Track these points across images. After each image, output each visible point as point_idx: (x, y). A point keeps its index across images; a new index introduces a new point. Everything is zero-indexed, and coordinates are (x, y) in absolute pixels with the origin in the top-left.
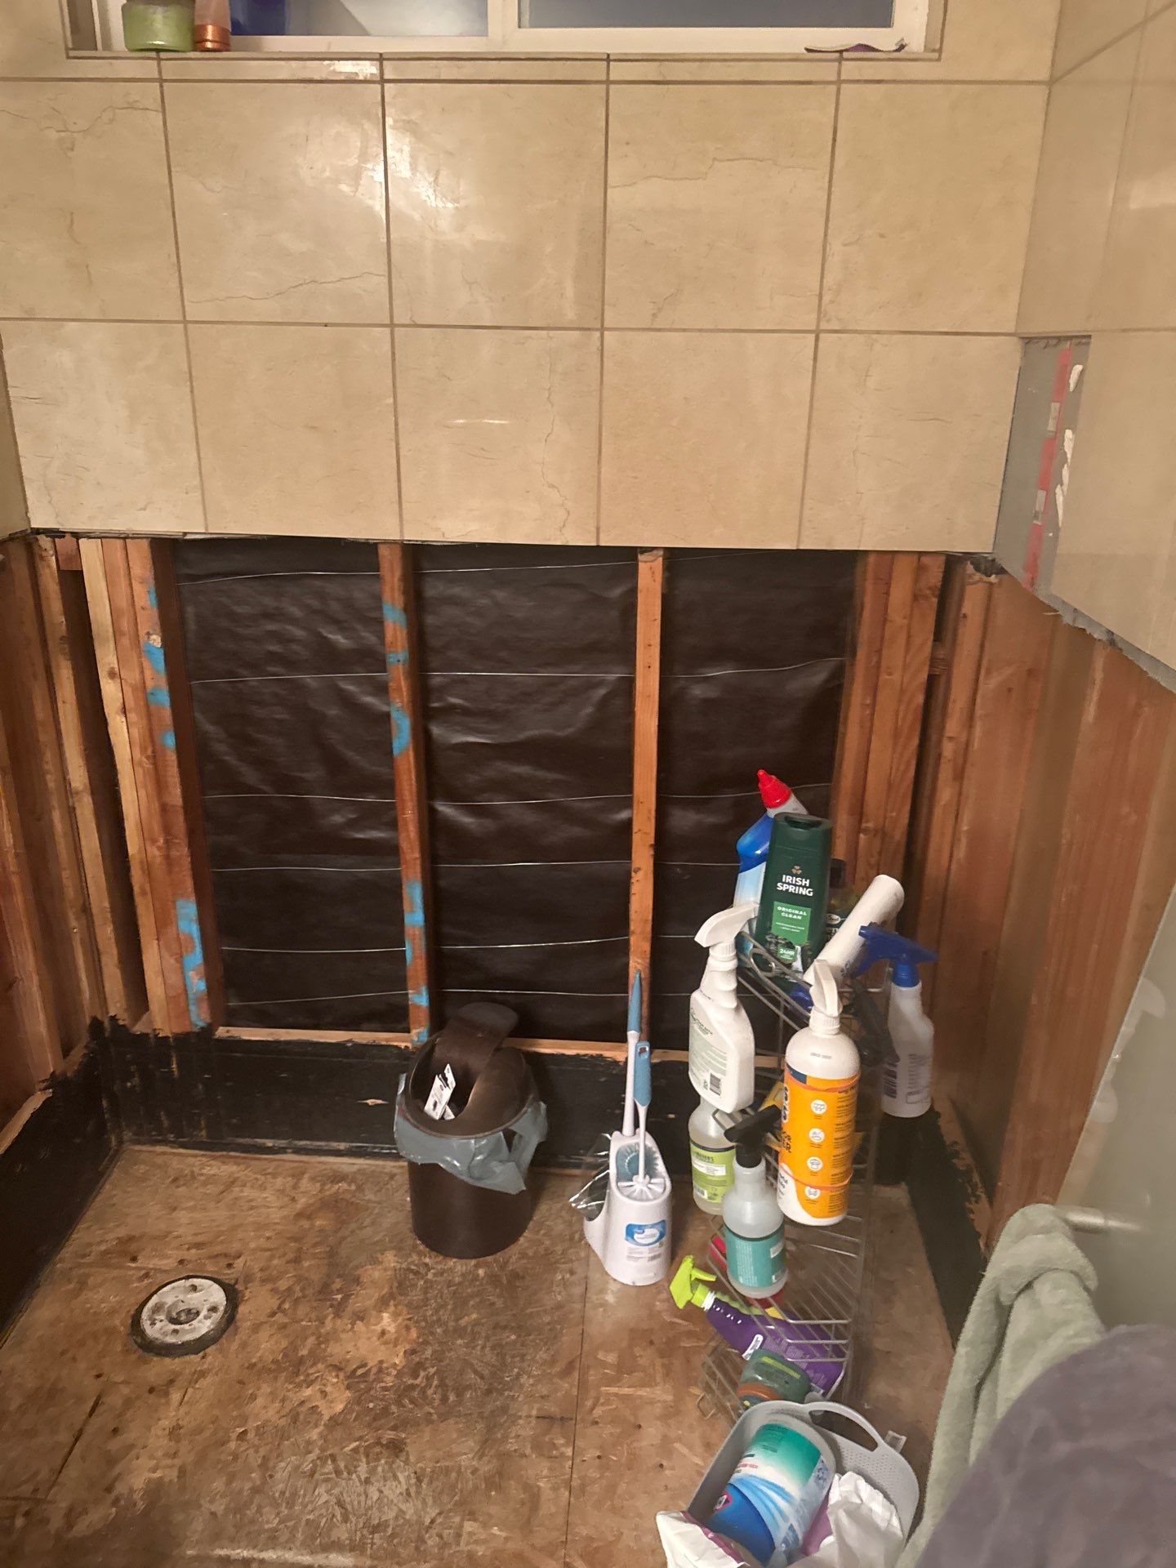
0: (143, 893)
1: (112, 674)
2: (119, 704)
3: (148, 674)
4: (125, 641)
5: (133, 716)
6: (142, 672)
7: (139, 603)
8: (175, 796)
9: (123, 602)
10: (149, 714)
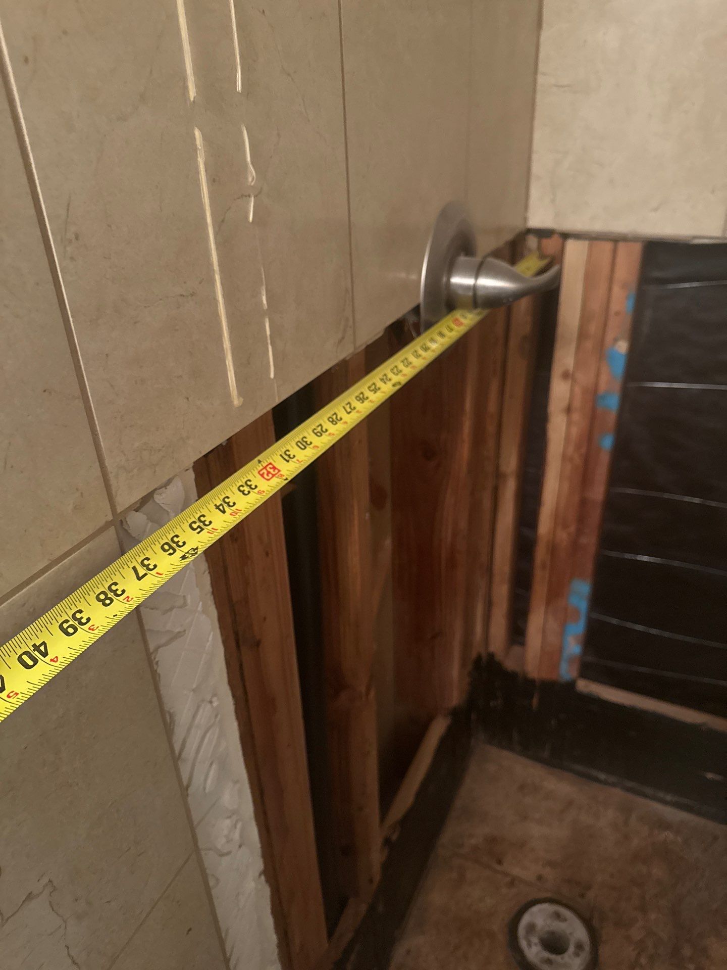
0: (544, 567)
1: (566, 375)
2: (565, 403)
3: (604, 378)
4: (589, 345)
5: (576, 417)
6: (598, 375)
7: (615, 307)
8: (598, 492)
9: (596, 305)
10: (593, 416)
